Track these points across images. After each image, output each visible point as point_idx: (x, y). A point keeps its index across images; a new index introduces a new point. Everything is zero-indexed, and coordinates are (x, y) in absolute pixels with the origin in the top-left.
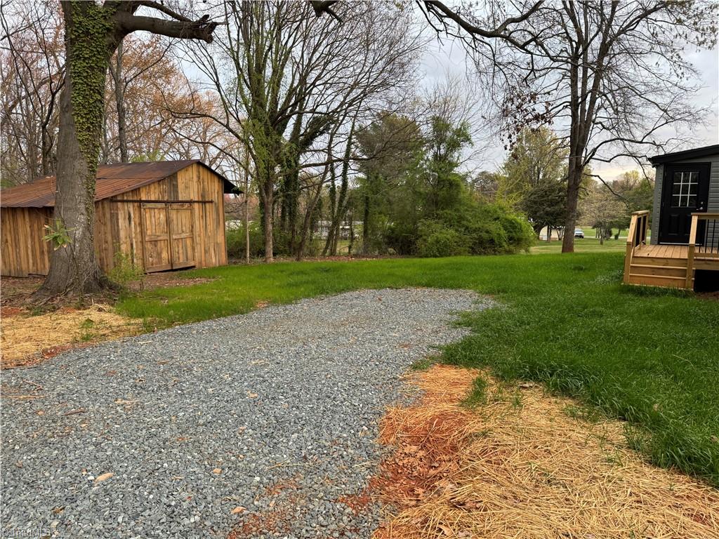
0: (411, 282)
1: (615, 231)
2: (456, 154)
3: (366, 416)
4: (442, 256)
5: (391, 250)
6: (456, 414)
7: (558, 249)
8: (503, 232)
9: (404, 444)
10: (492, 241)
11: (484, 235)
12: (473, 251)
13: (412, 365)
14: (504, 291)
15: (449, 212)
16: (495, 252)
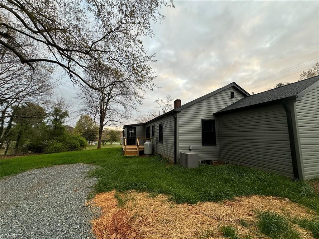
0: (54, 163)
1: (105, 142)
2: (63, 120)
3: (85, 232)
4: (56, 153)
5: (30, 152)
6: (119, 212)
7: (96, 148)
8: (79, 143)
9: (109, 235)
10: (75, 146)
11: (73, 145)
12: (69, 150)
13: (86, 198)
14: (94, 162)
15: (60, 137)
16: (76, 150)
